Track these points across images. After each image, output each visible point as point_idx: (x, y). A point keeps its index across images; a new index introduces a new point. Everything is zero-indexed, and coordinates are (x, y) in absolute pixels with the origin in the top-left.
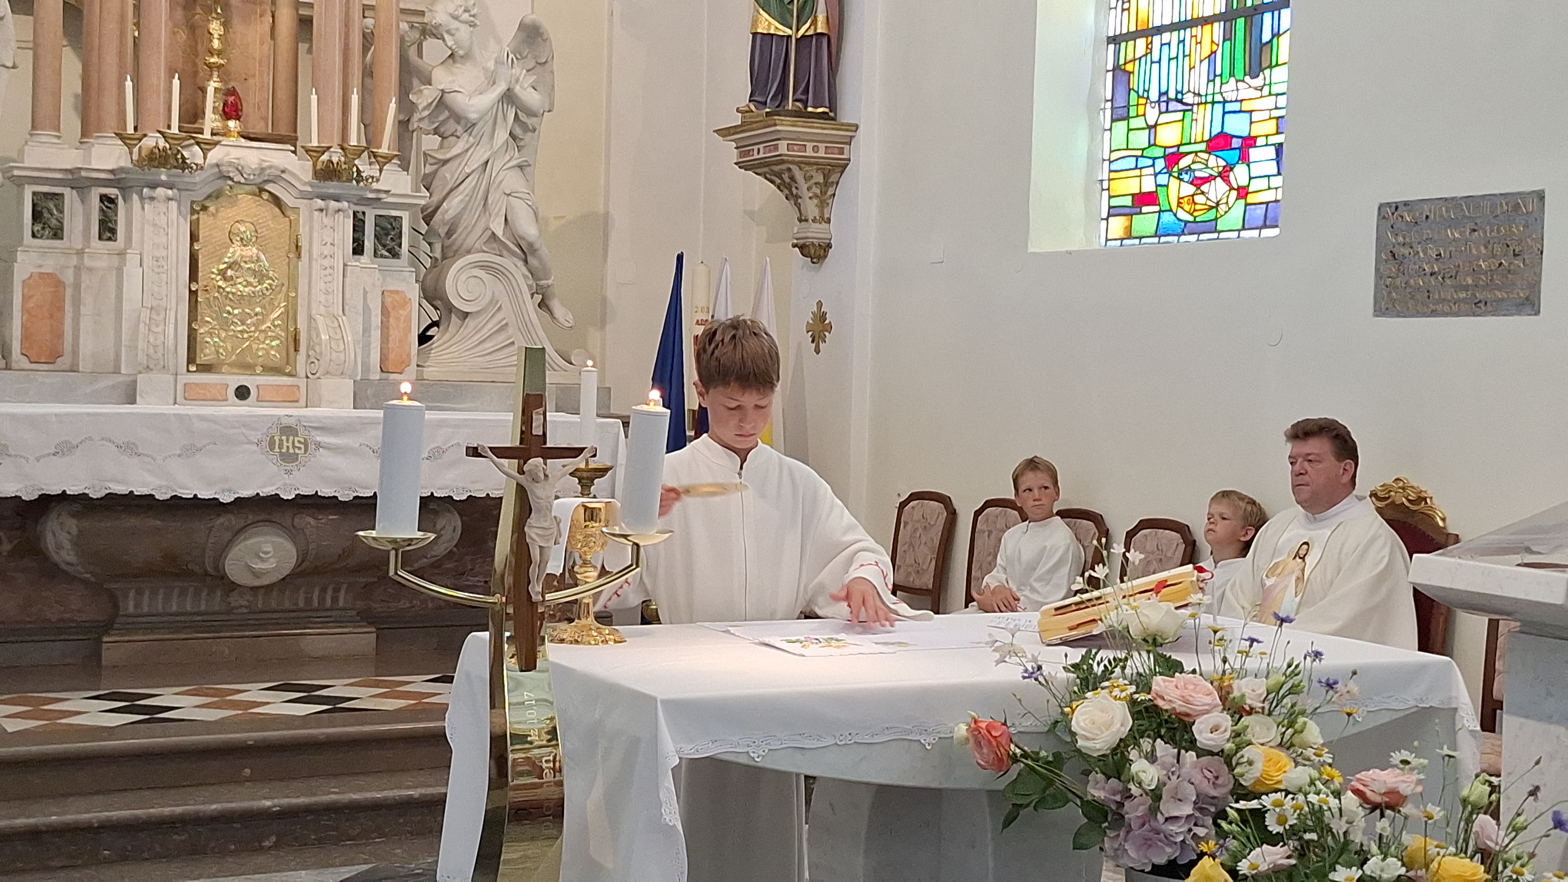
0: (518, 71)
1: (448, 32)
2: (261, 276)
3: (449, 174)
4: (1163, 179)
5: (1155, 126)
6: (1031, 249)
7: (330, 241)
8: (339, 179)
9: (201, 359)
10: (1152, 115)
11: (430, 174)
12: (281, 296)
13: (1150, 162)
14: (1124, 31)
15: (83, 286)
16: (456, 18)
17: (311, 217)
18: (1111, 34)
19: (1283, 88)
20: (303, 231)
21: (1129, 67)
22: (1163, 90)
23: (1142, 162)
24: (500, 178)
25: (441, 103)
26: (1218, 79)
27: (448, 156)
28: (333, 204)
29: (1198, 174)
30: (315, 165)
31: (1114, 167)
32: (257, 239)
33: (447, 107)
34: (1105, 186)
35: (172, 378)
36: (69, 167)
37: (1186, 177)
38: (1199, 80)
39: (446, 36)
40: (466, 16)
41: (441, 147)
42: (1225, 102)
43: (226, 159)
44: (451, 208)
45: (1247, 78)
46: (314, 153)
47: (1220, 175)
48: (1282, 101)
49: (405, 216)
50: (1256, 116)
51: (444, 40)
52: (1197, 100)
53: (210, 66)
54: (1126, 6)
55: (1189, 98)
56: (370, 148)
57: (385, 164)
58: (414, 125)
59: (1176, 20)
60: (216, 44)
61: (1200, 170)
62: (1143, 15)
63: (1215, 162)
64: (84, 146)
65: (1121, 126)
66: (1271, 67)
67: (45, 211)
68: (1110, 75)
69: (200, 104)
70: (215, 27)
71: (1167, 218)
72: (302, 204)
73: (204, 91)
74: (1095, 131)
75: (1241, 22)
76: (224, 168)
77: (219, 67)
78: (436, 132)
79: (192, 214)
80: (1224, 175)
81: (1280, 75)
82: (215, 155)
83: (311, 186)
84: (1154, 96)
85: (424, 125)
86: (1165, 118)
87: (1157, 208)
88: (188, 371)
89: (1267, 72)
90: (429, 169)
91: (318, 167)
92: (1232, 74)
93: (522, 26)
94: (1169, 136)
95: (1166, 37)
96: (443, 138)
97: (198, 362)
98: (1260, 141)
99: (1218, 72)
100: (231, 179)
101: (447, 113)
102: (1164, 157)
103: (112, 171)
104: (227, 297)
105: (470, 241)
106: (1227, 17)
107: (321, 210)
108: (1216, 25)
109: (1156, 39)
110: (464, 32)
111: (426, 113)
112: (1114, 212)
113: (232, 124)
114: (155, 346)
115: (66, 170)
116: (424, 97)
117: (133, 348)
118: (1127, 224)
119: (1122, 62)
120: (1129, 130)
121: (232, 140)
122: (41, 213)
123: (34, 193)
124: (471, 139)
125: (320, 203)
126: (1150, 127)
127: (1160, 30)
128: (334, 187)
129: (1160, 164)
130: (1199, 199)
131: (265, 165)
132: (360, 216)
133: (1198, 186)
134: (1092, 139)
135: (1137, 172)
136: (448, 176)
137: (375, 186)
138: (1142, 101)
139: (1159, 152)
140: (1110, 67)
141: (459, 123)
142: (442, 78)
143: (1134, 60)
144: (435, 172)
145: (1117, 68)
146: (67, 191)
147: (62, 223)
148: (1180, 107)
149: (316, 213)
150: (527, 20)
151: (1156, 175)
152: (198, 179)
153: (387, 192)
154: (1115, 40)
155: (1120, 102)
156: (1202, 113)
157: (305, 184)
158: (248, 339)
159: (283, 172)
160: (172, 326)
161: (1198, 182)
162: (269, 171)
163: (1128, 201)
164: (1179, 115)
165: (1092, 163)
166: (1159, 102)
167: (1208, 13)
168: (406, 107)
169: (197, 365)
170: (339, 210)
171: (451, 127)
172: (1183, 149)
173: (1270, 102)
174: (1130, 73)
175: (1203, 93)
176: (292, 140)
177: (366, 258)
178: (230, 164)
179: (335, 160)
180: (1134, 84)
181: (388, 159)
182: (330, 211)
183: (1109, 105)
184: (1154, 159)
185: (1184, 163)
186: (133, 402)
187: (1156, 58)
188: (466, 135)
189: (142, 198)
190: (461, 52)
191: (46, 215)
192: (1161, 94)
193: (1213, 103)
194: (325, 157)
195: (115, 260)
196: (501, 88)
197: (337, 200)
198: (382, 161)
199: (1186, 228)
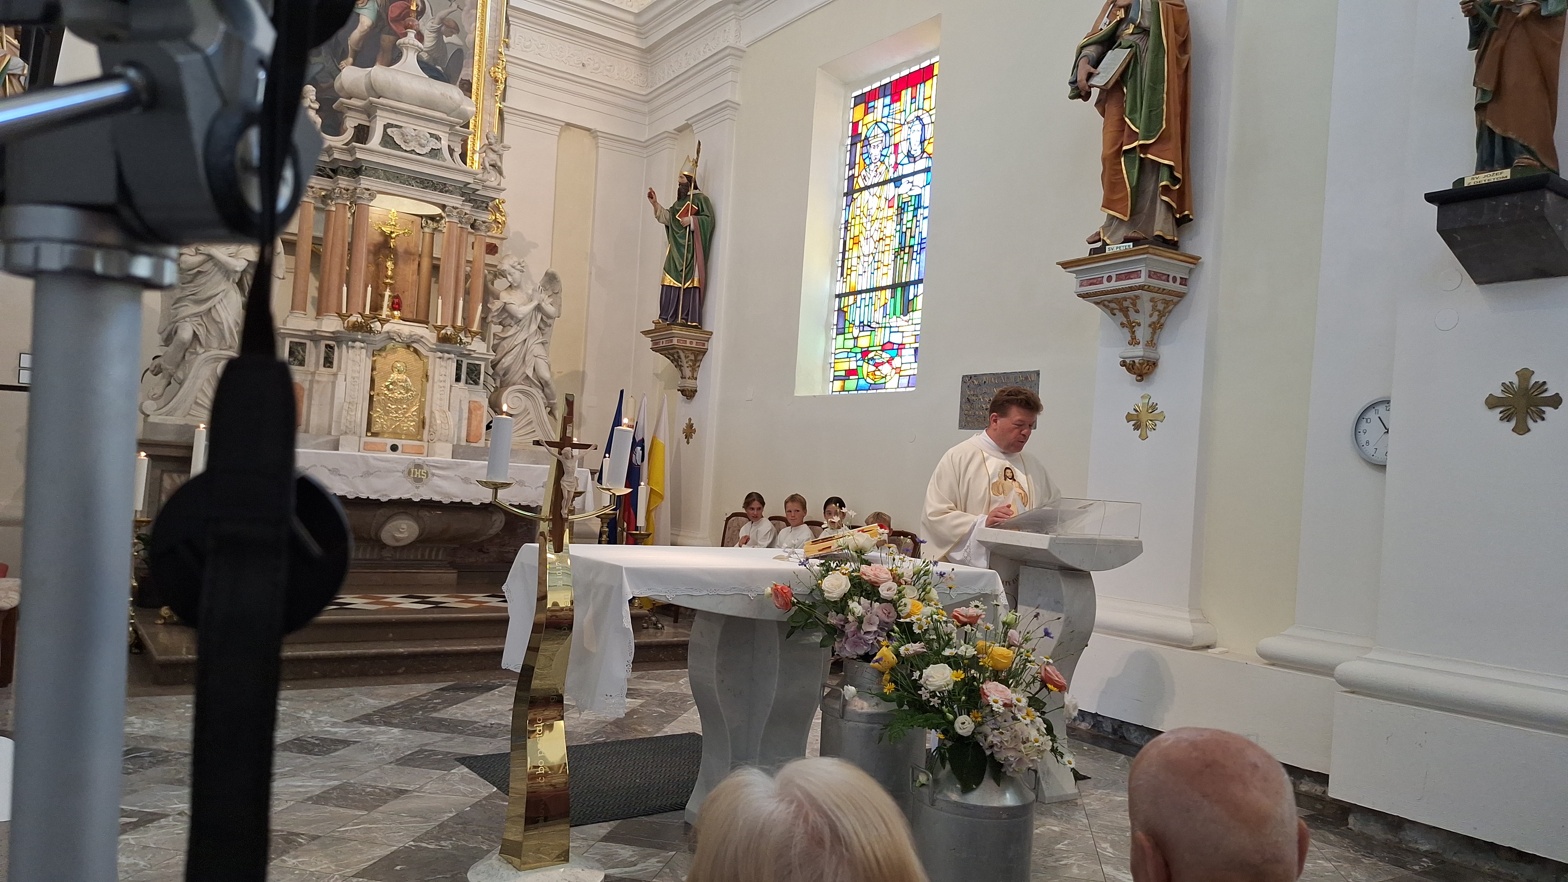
0: (544, 296)
1: (509, 274)
2: (407, 390)
3: (506, 345)
4: (860, 363)
5: (858, 337)
6: (796, 394)
7: (444, 373)
8: (450, 343)
9: (374, 430)
10: (856, 332)
11: (496, 344)
12: (417, 400)
13: (854, 355)
14: (844, 292)
15: (314, 390)
16: (513, 267)
17: (435, 361)
18: (837, 293)
19: (919, 321)
20: (430, 368)
21: (845, 309)
22: (862, 321)
23: (851, 355)
24: (532, 348)
25: (504, 309)
26: (888, 316)
27: (506, 335)
28: (446, 355)
29: (877, 361)
30: (438, 335)
31: (837, 356)
32: (407, 371)
33: (507, 311)
34: (832, 366)
35: (357, 438)
36: (310, 329)
37: (871, 362)
38: (878, 316)
39: (508, 276)
40: (519, 267)
41: (503, 331)
42: (891, 327)
43: (393, 329)
44: (507, 361)
45: (902, 316)
46: (439, 328)
47: (888, 362)
48: (918, 327)
49: (483, 364)
50: (905, 334)
51: (507, 278)
52: (877, 326)
53: (386, 284)
54: (845, 280)
55: (873, 325)
56: (466, 329)
57: (475, 336)
58: (489, 319)
59: (869, 287)
60: (390, 273)
61: (878, 359)
62: (853, 284)
63: (886, 356)
64: (319, 320)
65: (841, 337)
66: (913, 311)
67: (296, 351)
68: (836, 313)
69: (379, 303)
70: (389, 264)
71: (862, 382)
72: (430, 354)
73: (383, 296)
74: (828, 339)
75: (899, 289)
76: (391, 334)
77: (391, 284)
78: (500, 323)
79: (373, 356)
80: (889, 362)
81: (917, 316)
82: (387, 327)
83: (436, 346)
84: (857, 323)
85: (495, 320)
86: (862, 334)
87: (857, 377)
88: (367, 435)
89: (911, 313)
90: (496, 342)
91: (440, 336)
92: (894, 314)
93: (547, 274)
94: (863, 342)
95: (864, 295)
96: (504, 327)
97: (372, 431)
98: (907, 346)
99: (888, 313)
100: (395, 340)
101: (507, 314)
102: (861, 352)
103: (332, 333)
104: (389, 399)
105: (516, 378)
106: (893, 287)
107: (440, 358)
108: (887, 290)
109: (859, 296)
110: (517, 274)
111: (496, 313)
112: (836, 378)
113: (396, 313)
114: (350, 422)
115: (308, 331)
116: (496, 306)
117: (339, 422)
118: (842, 384)
119: (842, 306)
120: (845, 339)
121: (396, 321)
122: (294, 352)
123: (291, 342)
124: (519, 328)
125: (440, 354)
126: (854, 338)
127: (860, 292)
128: (448, 347)
129: (859, 356)
130: (877, 373)
131: (413, 333)
132: (460, 362)
133: (877, 367)
134: (827, 343)
135: (848, 359)
136: (506, 346)
137: (469, 347)
138: (851, 325)
139: (859, 350)
140: (836, 309)
141: (512, 319)
142: (505, 297)
143: (848, 306)
144: (499, 343)
145: (840, 309)
146: (308, 342)
147: (304, 358)
148: (870, 329)
149: (438, 359)
150: (550, 271)
151: (857, 361)
152: (377, 339)
153: (475, 351)
154: (839, 296)
155: (841, 326)
156: (880, 332)
157: (433, 344)
158: (398, 421)
159: (422, 337)
160: (360, 412)
161: (877, 365)
162: (414, 337)
163: (843, 373)
164: (869, 333)
165: (827, 354)
166: (859, 326)
167: (884, 284)
168: (486, 310)
169: (372, 433)
170: (449, 359)
171: (509, 321)
172: (870, 349)
173: (912, 328)
174: (846, 312)
175: (880, 322)
176: (427, 323)
177: (462, 384)
178: (395, 332)
179: (449, 333)
180: (847, 318)
181: (476, 333)
182: (445, 359)
183: (835, 327)
184: (856, 353)
185: (870, 355)
186: (338, 450)
187: (858, 305)
188: (516, 326)
189: (348, 347)
190: (515, 285)
191: (297, 353)
192: (860, 323)
193: (885, 327)
194: (443, 331)
195: (332, 378)
196: (535, 303)
197: (449, 353)
198: (474, 334)
199: (871, 387)
